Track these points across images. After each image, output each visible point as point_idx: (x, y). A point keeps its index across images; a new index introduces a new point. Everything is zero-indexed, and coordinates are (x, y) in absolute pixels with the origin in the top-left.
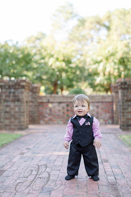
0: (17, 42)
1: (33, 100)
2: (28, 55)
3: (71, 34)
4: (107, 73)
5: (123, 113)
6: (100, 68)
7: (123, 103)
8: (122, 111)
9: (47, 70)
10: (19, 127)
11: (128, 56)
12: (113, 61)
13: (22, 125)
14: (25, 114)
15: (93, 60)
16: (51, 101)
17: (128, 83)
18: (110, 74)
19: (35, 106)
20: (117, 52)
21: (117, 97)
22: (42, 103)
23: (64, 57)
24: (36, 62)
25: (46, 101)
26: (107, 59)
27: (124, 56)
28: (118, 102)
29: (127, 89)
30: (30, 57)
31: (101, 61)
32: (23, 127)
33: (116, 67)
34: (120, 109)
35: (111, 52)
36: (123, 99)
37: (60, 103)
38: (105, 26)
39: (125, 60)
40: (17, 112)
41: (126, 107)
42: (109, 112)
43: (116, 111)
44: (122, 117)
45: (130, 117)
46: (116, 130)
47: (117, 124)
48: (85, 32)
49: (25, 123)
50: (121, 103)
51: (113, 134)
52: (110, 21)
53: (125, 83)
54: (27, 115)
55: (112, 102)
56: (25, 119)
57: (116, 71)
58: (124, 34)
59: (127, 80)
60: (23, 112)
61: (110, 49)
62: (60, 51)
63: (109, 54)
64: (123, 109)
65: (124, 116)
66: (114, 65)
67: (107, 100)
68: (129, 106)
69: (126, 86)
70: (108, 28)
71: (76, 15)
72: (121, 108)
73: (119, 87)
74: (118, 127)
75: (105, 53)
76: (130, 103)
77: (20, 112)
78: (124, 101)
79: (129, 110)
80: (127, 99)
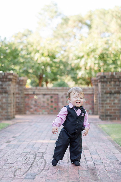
0: (5, 38)
1: (20, 92)
2: (16, 50)
3: (55, 32)
4: (88, 68)
5: (102, 104)
6: (82, 63)
7: (102, 95)
8: (101, 102)
9: (33, 64)
10: (6, 117)
11: (107, 52)
12: (93, 56)
13: (9, 116)
14: (12, 105)
15: (75, 55)
16: (36, 93)
17: (107, 77)
18: (91, 69)
19: (22, 98)
20: (97, 48)
21: (97, 90)
22: (28, 95)
23: (48, 52)
24: (23, 57)
25: (32, 93)
26: (88, 55)
27: (104, 52)
28: (98, 94)
29: (106, 82)
30: (17, 52)
31: (83, 57)
32: (10, 117)
33: (97, 62)
34: (100, 101)
35: (92, 48)
36: (102, 92)
37: (45, 95)
38: (86, 24)
39: (105, 56)
40: (5, 103)
41: (105, 99)
42: (89, 104)
43: (96, 102)
44: (101, 108)
45: (108, 108)
46: (96, 119)
47: (97, 114)
48: (68, 30)
49: (12, 114)
50: (101, 95)
51: (93, 123)
52: (91, 20)
53: (104, 77)
54: (14, 106)
55: (93, 94)
56: (12, 109)
57: (97, 65)
58: (104, 32)
59: (106, 74)
60: (10, 103)
61: (91, 45)
62: (45, 47)
63: (90, 50)
64: (103, 101)
65: (103, 107)
66: (95, 61)
67: (88, 93)
68: (107, 98)
69: (105, 79)
70: (90, 26)
71: (60, 14)
72: (101, 99)
73: (99, 81)
74: (97, 117)
75: (87, 49)
76: (108, 95)
77: (7, 103)
78: (103, 93)
79: (108, 101)
80: (106, 91)
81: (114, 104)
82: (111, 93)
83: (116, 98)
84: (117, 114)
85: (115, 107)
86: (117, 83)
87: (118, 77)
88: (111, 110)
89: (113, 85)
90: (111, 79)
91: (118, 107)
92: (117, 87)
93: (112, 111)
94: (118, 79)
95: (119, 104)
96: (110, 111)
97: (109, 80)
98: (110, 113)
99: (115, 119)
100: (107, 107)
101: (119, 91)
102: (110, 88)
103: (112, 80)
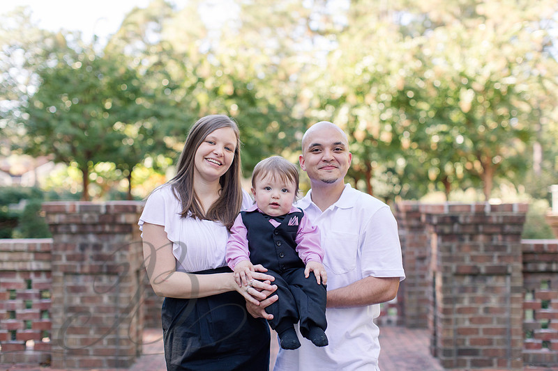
5: (445, 311)
7: (444, 280)
14: (133, 313)
17: (461, 220)
29: (459, 237)
36: (446, 269)
40: (107, 309)
41: (455, 293)
45: (467, 324)
53: (454, 219)
64: (447, 300)
65: (448, 321)
68: (463, 289)
69: (456, 227)
76: (467, 281)
77: (116, 308)
78: (449, 275)
79: (466, 303)
80: (458, 267)
81: (487, 310)
82: (475, 274)
83: (492, 289)
84: (495, 346)
85: (490, 321)
86: (498, 240)
87: (501, 220)
88: (476, 331)
89: (482, 249)
90: (476, 225)
91: (499, 321)
92: (496, 254)
93: (481, 335)
94: (501, 225)
95: (501, 310)
96: (474, 336)
97: (471, 230)
98: (474, 342)
99: (490, 364)
100: (464, 320)
101: (501, 267)
102: (473, 258)
103: (481, 228)
